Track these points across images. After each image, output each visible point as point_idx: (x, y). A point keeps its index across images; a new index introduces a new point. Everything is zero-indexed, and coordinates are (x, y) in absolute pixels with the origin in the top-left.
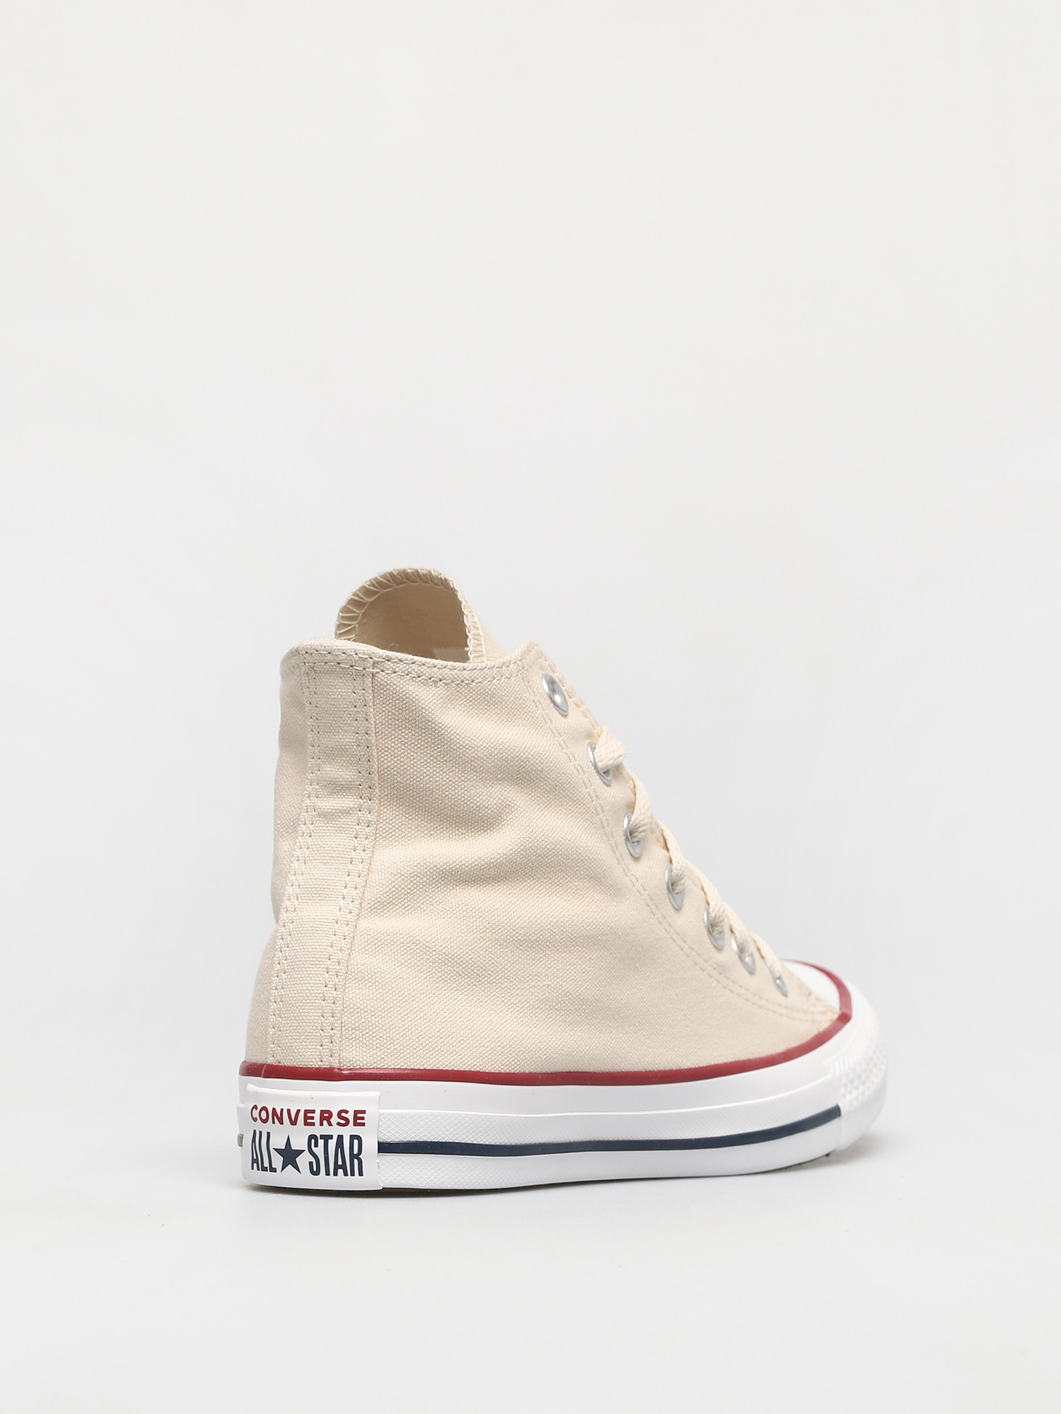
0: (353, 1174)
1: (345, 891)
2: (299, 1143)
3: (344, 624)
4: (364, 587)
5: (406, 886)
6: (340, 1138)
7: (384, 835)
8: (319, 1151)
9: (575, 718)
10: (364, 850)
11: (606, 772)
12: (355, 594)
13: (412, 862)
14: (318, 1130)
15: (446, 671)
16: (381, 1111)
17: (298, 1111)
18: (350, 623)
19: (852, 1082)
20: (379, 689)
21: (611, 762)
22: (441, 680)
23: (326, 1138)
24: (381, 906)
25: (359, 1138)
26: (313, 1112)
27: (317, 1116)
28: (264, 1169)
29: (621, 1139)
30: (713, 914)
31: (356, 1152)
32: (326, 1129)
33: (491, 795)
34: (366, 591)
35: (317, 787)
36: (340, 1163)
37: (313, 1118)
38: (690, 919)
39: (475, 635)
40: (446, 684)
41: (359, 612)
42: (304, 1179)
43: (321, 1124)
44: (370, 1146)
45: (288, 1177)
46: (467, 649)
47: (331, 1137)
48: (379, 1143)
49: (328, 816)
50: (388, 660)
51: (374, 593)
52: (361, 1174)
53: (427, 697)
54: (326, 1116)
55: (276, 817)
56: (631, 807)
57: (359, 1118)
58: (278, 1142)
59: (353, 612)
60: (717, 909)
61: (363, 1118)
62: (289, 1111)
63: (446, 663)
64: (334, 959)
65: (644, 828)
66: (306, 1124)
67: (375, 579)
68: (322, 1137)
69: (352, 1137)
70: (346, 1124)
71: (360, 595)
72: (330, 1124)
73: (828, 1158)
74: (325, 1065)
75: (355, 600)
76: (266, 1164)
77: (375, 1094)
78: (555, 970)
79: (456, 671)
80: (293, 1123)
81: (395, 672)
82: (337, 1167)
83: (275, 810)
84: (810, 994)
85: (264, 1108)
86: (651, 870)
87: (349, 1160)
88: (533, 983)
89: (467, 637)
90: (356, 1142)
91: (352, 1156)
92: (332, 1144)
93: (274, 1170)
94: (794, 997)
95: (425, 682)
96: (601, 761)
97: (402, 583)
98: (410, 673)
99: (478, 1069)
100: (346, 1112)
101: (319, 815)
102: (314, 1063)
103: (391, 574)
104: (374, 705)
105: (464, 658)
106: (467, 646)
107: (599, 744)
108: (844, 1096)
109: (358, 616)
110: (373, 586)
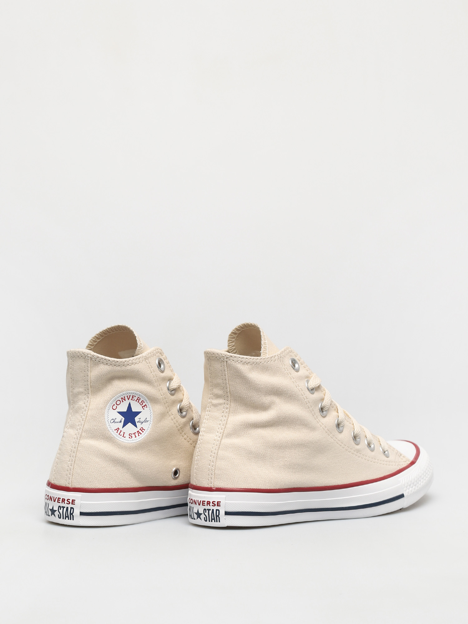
0: (217, 522)
1: (218, 430)
2: (201, 511)
3: (230, 340)
4: (236, 328)
5: (238, 429)
6: (213, 510)
7: (232, 412)
8: (207, 514)
9: (302, 372)
10: (225, 417)
11: (312, 389)
12: (234, 330)
13: (240, 421)
14: (207, 507)
15: (251, 360)
16: (226, 502)
17: (201, 501)
18: (232, 339)
19: (410, 485)
20: (229, 366)
21: (314, 386)
22: (249, 363)
23: (209, 510)
24: (229, 435)
25: (219, 510)
26: (205, 501)
27: (206, 503)
28: (192, 519)
29: (316, 508)
30: (355, 433)
31: (218, 515)
32: (208, 507)
33: (267, 399)
34: (237, 329)
35: (212, 396)
36: (213, 518)
37: (205, 503)
38: (346, 435)
39: (264, 347)
40: (251, 364)
41: (235, 336)
42: (203, 523)
43: (207, 505)
44: (222, 513)
45: (198, 522)
46: (261, 352)
47: (210, 510)
48: (225, 512)
49: (215, 405)
50: (231, 357)
51: (239, 330)
52: (219, 522)
53: (244, 369)
54: (208, 503)
55: (202, 404)
56: (322, 400)
57: (218, 504)
58: (195, 511)
59: (233, 336)
60: (357, 431)
61: (220, 504)
62: (198, 501)
63: (251, 357)
64: (213, 452)
65: (327, 407)
66: (203, 505)
67: (240, 326)
68: (208, 509)
69: (217, 510)
70: (215, 505)
71: (235, 330)
72: (210, 505)
73: (401, 510)
74: (209, 486)
75: (233, 332)
76: (193, 517)
77: (225, 496)
78: (289, 455)
79: (255, 360)
80: (199, 505)
81: (233, 361)
82: (212, 519)
83: (202, 402)
84: (401, 455)
85: (192, 499)
86: (330, 419)
87: (216, 517)
88: (281, 460)
89: (261, 347)
90: (218, 511)
91: (217, 516)
92: (211, 512)
93: (195, 519)
94: (392, 457)
95: (243, 364)
96: (311, 386)
97: (248, 327)
98: (238, 361)
99: (260, 488)
100: (215, 502)
101: (212, 405)
102: (206, 485)
103: (244, 324)
104: (227, 371)
105: (259, 355)
106: (261, 351)
107: (311, 380)
108: (406, 490)
109: (235, 337)
110: (239, 328)
